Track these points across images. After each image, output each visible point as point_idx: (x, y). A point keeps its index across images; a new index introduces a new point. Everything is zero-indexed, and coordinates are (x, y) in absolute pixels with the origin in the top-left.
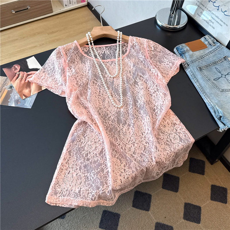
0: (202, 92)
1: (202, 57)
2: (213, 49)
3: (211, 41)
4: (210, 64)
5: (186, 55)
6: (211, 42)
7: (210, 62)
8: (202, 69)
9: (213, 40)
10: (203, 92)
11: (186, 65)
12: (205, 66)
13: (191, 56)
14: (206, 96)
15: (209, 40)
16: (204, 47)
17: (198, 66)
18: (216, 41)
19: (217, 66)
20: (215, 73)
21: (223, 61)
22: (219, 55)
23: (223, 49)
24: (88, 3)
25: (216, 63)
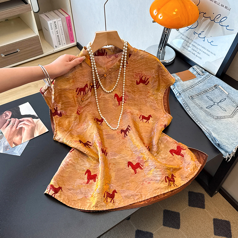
0: (195, 120)
1: (192, 87)
2: (202, 78)
3: (199, 71)
4: (201, 93)
5: (178, 84)
7: (201, 91)
8: (194, 97)
9: (201, 70)
10: (197, 120)
11: (178, 95)
12: (196, 95)
13: (182, 86)
14: (200, 124)
15: (198, 70)
16: (192, 77)
18: (204, 70)
19: (208, 95)
20: (206, 102)
21: (214, 89)
22: (209, 84)
23: (212, 78)
24: (77, 43)
25: (207, 91)
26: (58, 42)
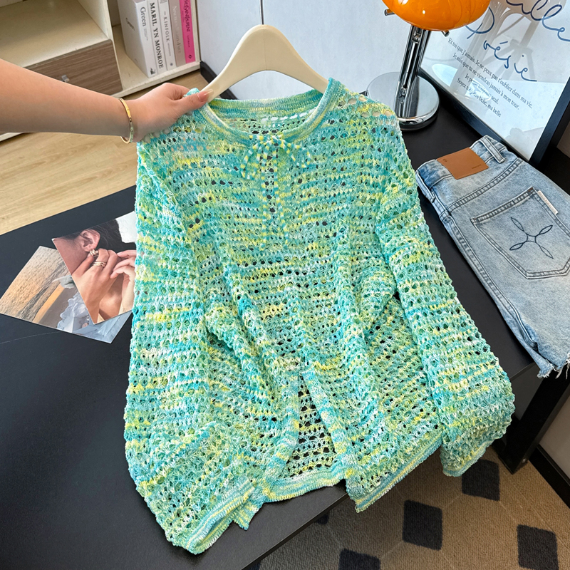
0: (486, 281)
1: (479, 192)
2: (501, 170)
3: (494, 151)
4: (499, 210)
5: (443, 186)
6: (496, 154)
7: (499, 204)
8: (482, 222)
9: (499, 147)
10: (489, 282)
11: (444, 215)
12: (488, 216)
13: (456, 190)
14: (497, 291)
15: (491, 148)
16: (478, 166)
17: (472, 215)
18: (506, 149)
19: (515, 215)
20: (511, 233)
21: (527, 201)
22: (517, 187)
23: (523, 170)
24: (202, 63)
25: (511, 205)
26: (157, 58)
